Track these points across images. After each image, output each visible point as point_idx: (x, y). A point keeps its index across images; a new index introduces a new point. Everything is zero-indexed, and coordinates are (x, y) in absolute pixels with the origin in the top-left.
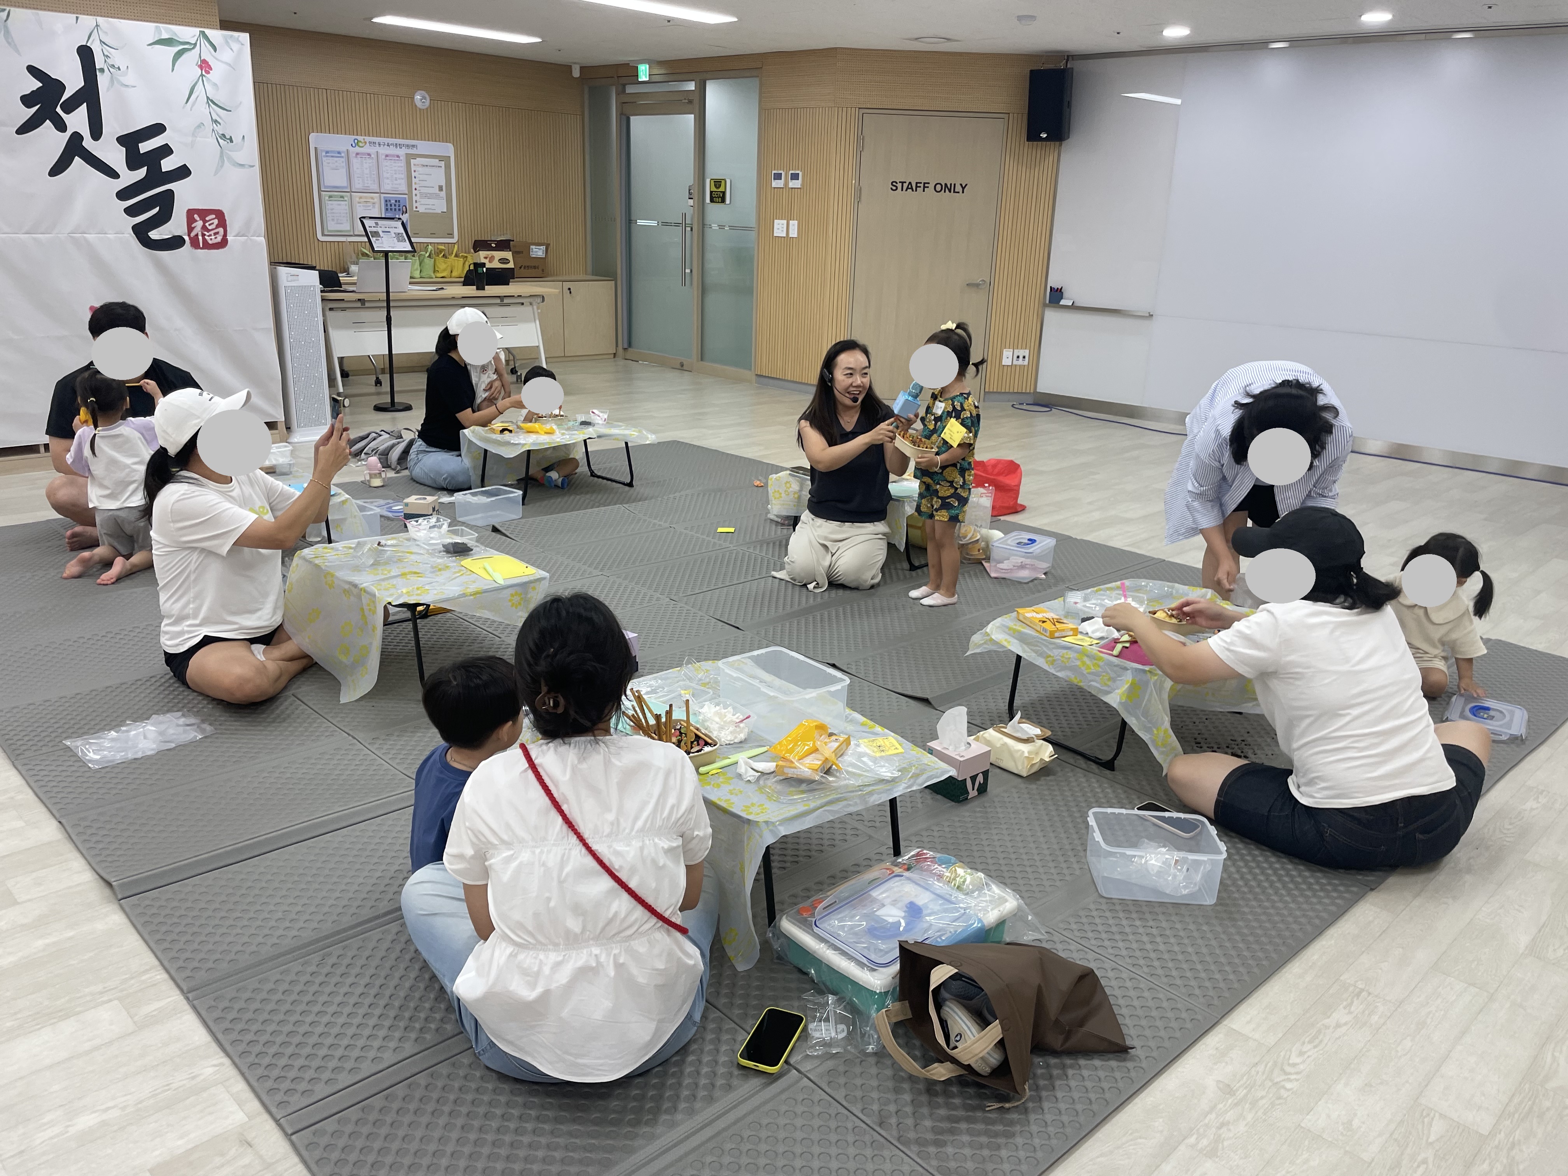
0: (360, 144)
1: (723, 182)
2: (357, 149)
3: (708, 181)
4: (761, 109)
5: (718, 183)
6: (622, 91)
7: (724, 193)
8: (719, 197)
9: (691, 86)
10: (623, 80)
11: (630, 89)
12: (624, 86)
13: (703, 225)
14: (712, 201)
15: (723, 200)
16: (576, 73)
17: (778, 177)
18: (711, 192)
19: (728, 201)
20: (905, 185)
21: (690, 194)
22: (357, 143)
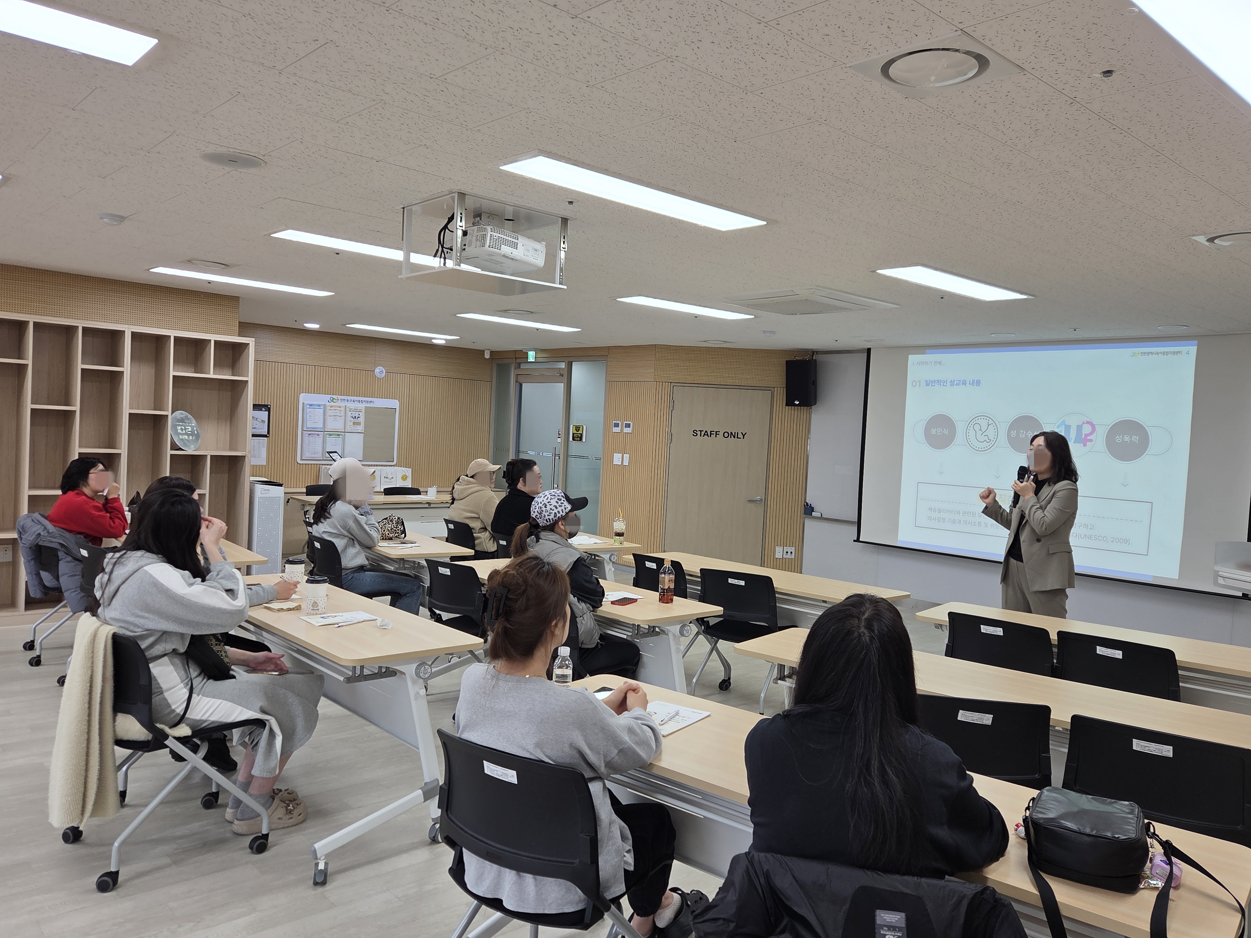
0: (335, 401)
1: (581, 429)
2: (332, 404)
3: (571, 426)
4: (607, 381)
5: (577, 428)
6: (518, 366)
7: (581, 434)
8: (578, 438)
9: (563, 365)
10: (518, 361)
12: (520, 364)
13: (567, 456)
14: (573, 439)
15: (581, 439)
17: (617, 425)
18: (573, 434)
19: (584, 440)
20: (703, 433)
21: (559, 434)
22: (333, 400)
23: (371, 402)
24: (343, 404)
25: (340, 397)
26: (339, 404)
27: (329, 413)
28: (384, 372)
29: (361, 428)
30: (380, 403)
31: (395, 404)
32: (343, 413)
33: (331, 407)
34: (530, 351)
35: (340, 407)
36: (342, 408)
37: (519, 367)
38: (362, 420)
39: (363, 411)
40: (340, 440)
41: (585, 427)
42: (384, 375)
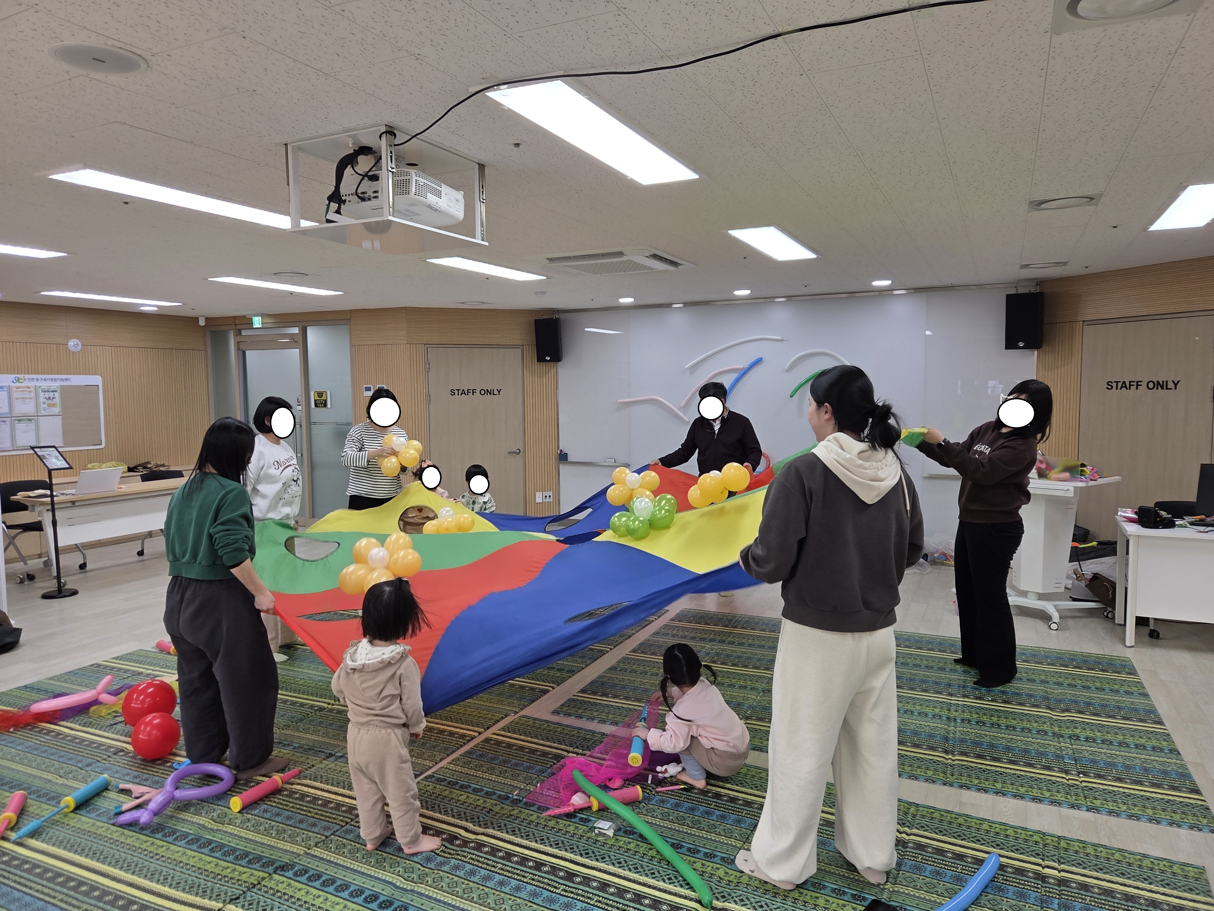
0: (21, 381)
1: (324, 394)
2: (18, 384)
5: (320, 394)
6: (238, 333)
9: (296, 330)
10: (238, 327)
11: (244, 333)
12: (240, 331)
16: (202, 323)
22: (18, 380)
23: (67, 379)
24: (32, 384)
25: (27, 376)
26: (27, 384)
27: (15, 395)
28: (80, 344)
29: (57, 410)
30: (78, 380)
31: (97, 380)
32: (33, 395)
33: (18, 388)
34: (256, 316)
35: (29, 387)
36: (32, 389)
37: (240, 334)
38: (57, 400)
39: (59, 390)
40: (32, 425)
41: (328, 393)
42: (79, 348)
